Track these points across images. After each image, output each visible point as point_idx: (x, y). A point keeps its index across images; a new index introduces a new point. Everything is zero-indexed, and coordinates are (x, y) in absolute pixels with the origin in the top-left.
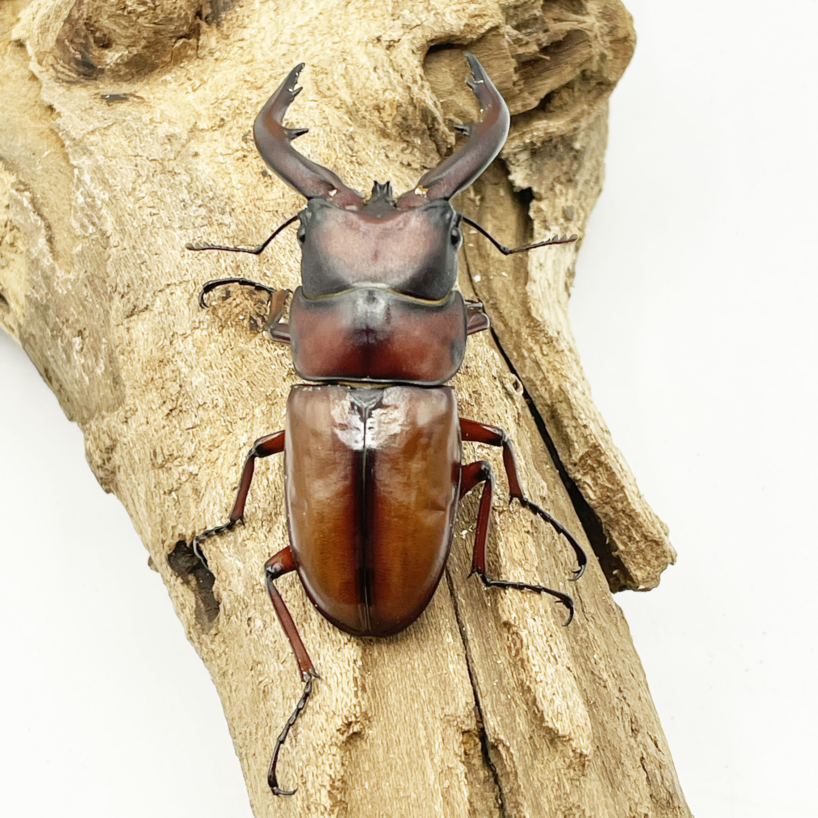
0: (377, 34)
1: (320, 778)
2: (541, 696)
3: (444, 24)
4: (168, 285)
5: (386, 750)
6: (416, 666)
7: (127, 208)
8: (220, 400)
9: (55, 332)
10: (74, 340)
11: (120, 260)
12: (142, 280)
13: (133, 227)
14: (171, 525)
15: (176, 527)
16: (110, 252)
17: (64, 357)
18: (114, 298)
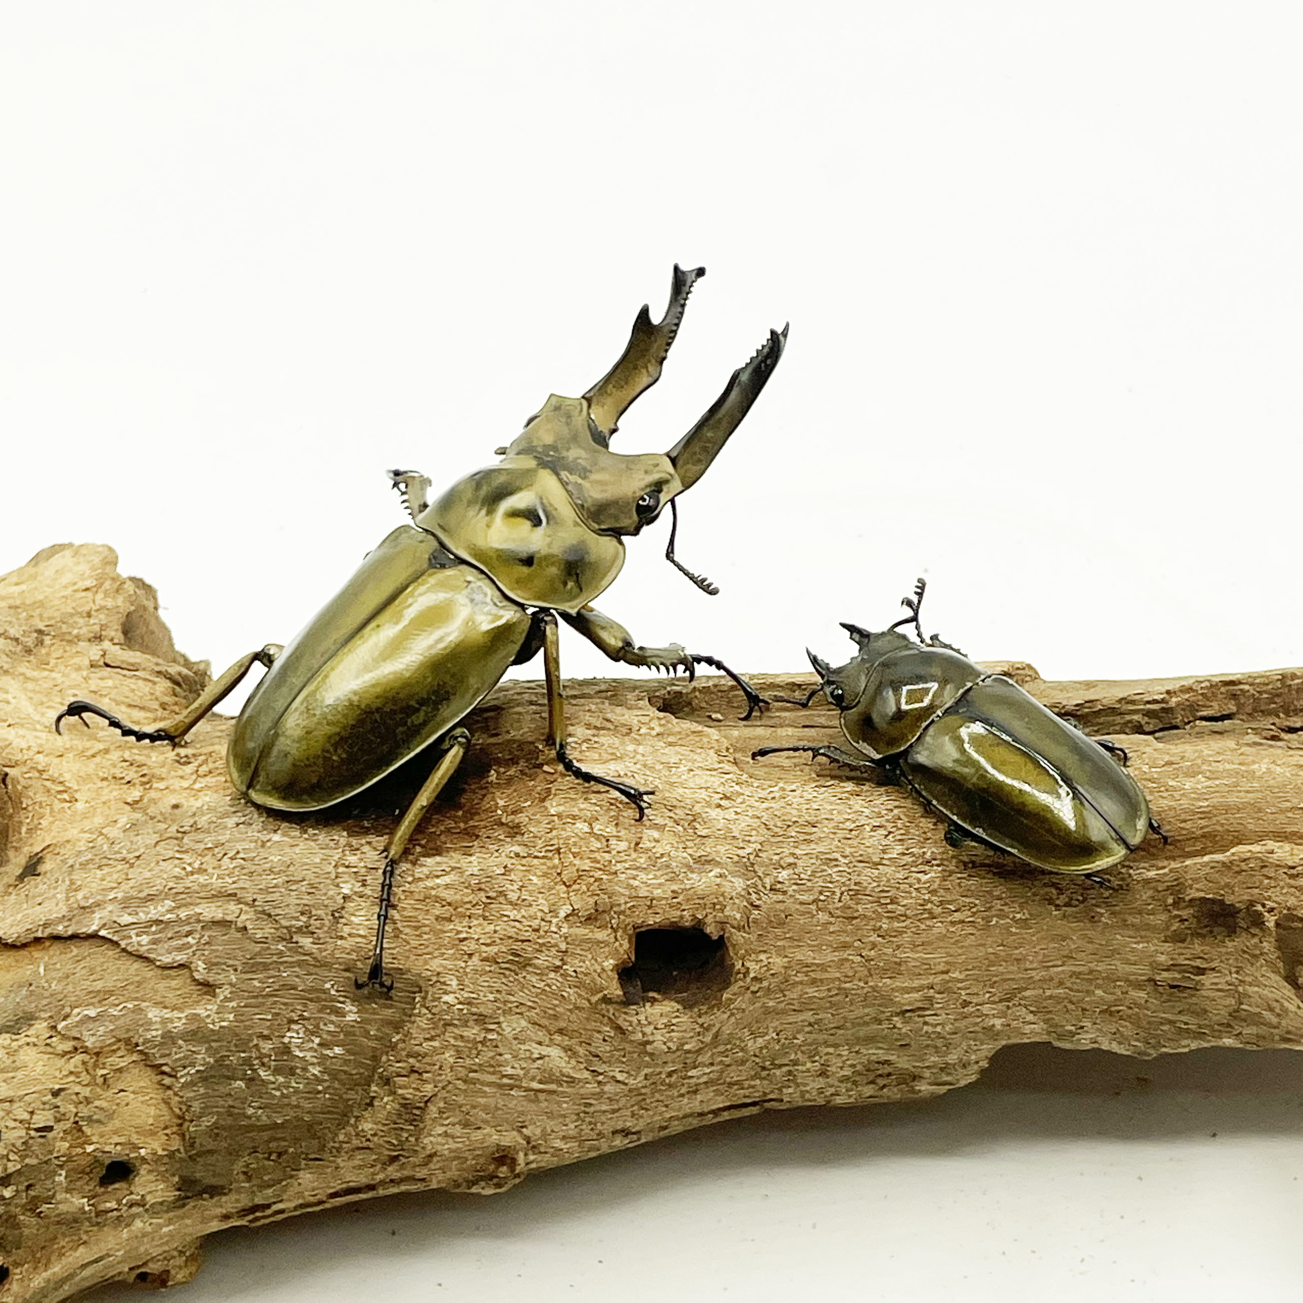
3: (115, 611)
4: (336, 866)
7: (204, 883)
8: (513, 849)
9: (249, 1072)
10: (286, 1040)
11: (263, 912)
12: (309, 893)
13: (234, 883)
14: (596, 977)
15: (603, 970)
16: (240, 925)
17: (281, 1079)
18: (297, 942)
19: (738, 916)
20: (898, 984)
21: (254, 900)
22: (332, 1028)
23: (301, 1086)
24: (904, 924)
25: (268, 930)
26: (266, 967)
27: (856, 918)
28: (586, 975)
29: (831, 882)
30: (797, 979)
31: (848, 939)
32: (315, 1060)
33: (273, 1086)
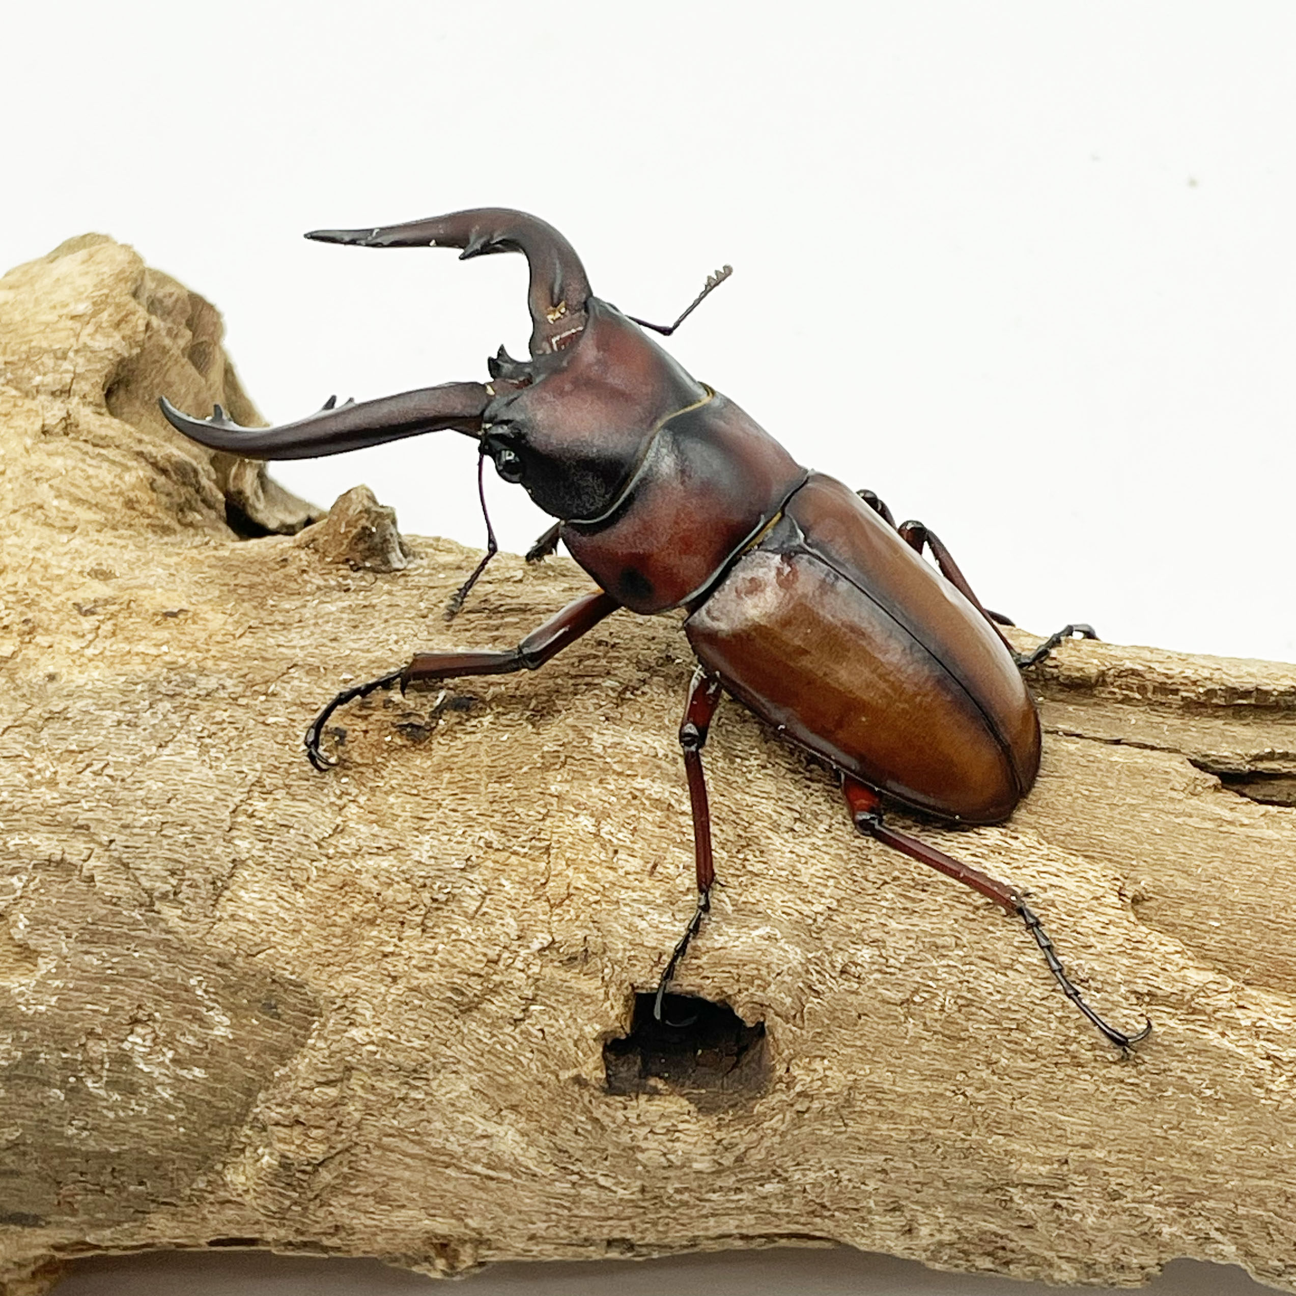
0: (38, 426)
1: (1168, 967)
2: (1233, 680)
3: (102, 355)
4: (234, 812)
5: (1185, 875)
6: (1087, 793)
7: (51, 802)
8: (485, 834)
9: (72, 1080)
10: (126, 1046)
11: (119, 860)
12: (187, 845)
13: (90, 810)
14: (571, 1044)
15: (582, 1036)
16: (86, 873)
17: (116, 1096)
18: (159, 912)
19: (788, 1001)
20: (1017, 1147)
21: (111, 841)
22: (192, 1041)
23: (145, 1110)
24: (1033, 1065)
25: (123, 889)
26: (111, 940)
27: (964, 1040)
28: (558, 1039)
29: (932, 979)
30: (866, 1108)
31: (946, 1067)
32: (168, 1081)
33: (104, 1104)
